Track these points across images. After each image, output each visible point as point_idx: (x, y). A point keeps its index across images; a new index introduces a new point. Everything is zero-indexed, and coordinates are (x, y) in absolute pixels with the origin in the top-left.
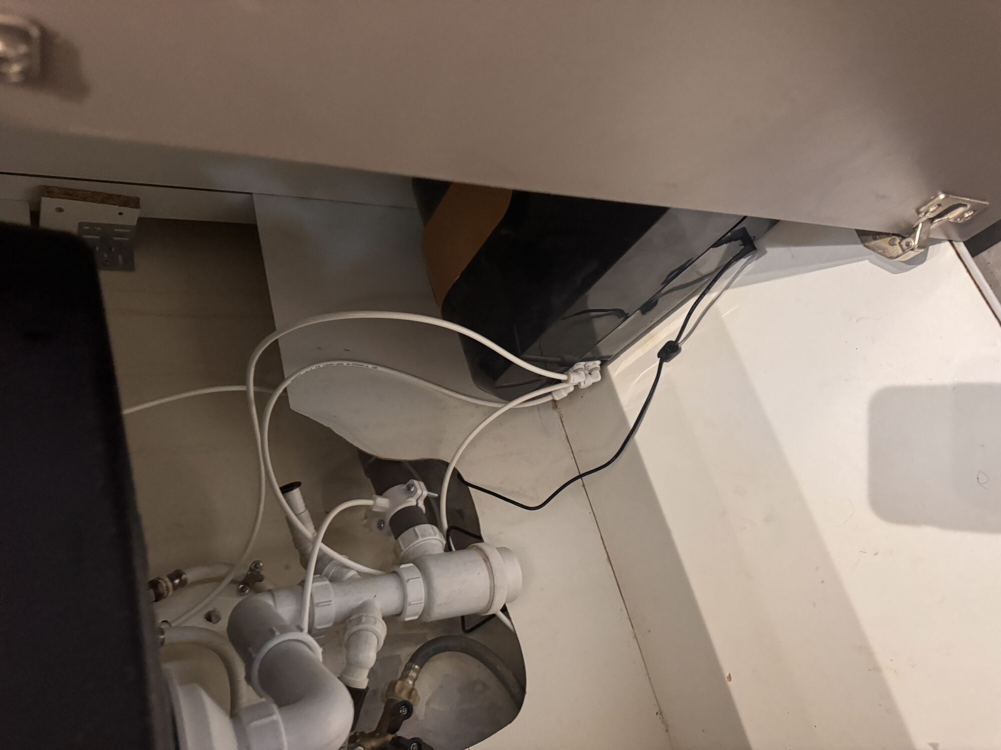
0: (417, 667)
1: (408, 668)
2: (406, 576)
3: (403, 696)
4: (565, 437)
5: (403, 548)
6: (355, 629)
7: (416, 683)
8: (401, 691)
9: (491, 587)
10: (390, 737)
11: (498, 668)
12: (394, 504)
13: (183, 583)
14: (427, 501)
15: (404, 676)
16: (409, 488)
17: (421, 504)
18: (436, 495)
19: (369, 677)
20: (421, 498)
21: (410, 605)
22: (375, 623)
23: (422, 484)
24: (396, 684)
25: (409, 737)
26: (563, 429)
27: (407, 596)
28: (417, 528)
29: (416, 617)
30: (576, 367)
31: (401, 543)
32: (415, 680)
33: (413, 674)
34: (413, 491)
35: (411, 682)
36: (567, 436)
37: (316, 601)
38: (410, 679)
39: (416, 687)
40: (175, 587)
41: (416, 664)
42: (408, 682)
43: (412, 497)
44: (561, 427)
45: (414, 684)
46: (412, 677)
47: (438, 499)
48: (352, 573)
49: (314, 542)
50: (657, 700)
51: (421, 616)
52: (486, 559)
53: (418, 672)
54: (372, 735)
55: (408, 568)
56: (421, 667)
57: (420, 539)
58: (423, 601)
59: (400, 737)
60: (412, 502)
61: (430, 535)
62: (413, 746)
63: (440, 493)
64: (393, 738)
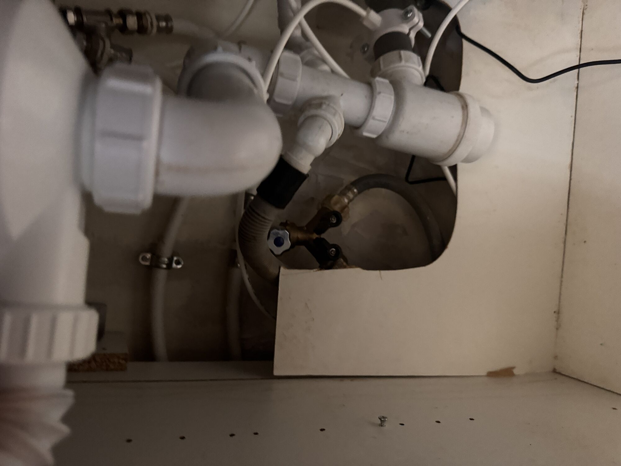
0: (355, 190)
1: (349, 188)
2: (378, 88)
3: (337, 208)
4: (580, 32)
5: (382, 67)
6: (313, 112)
7: (350, 203)
8: (336, 203)
9: (459, 136)
10: (315, 236)
11: (428, 218)
12: (386, 22)
13: (169, 30)
14: (419, 35)
15: (343, 194)
16: (407, 13)
17: (412, 35)
18: (429, 35)
19: (311, 165)
20: (414, 29)
21: (374, 118)
22: (334, 115)
23: (421, 15)
24: (334, 196)
25: (331, 241)
26: (581, 22)
27: (373, 108)
28: (403, 52)
29: (374, 136)
31: (381, 62)
32: (350, 201)
33: (351, 195)
34: (409, 17)
35: (346, 201)
36: (582, 31)
37: (282, 69)
38: (347, 199)
39: (350, 205)
40: (159, 29)
41: (356, 188)
42: (344, 200)
43: (407, 22)
44: (581, 19)
45: (348, 203)
46: (349, 197)
47: (431, 40)
48: (326, 68)
49: (296, 13)
50: (560, 302)
51: (379, 137)
52: (464, 106)
53: (355, 195)
54: (300, 229)
55: (383, 83)
56: (359, 192)
57: (403, 63)
58: (387, 120)
59: (323, 239)
60: (405, 28)
61: (414, 63)
62: (332, 250)
63: (434, 33)
64: (317, 238)
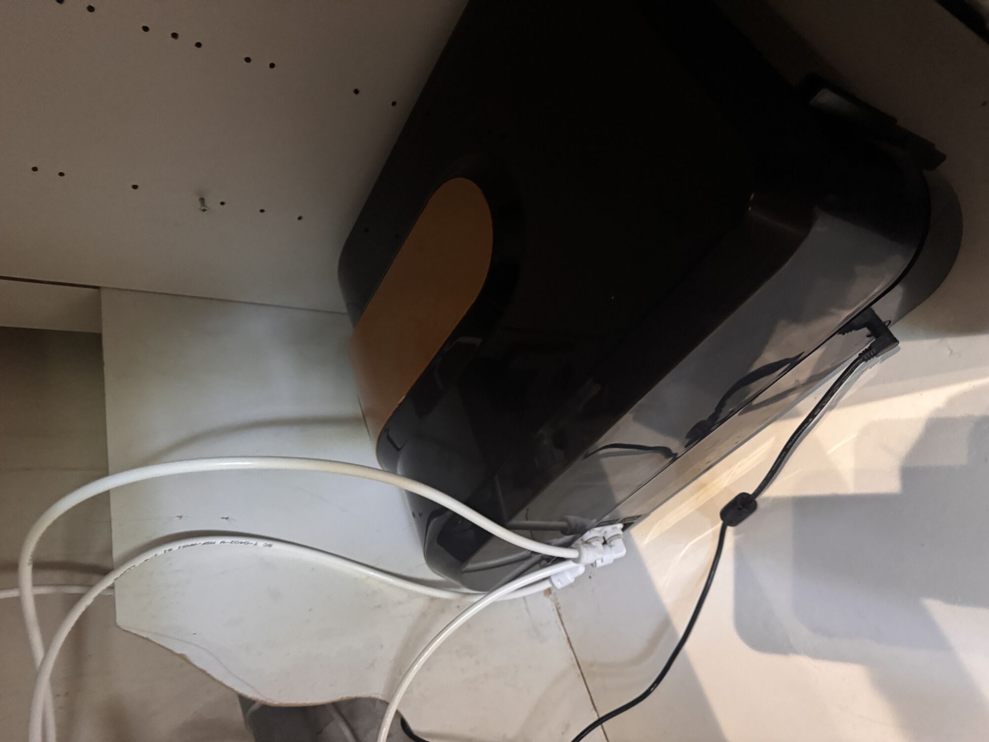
4: (566, 640)
30: (588, 535)
